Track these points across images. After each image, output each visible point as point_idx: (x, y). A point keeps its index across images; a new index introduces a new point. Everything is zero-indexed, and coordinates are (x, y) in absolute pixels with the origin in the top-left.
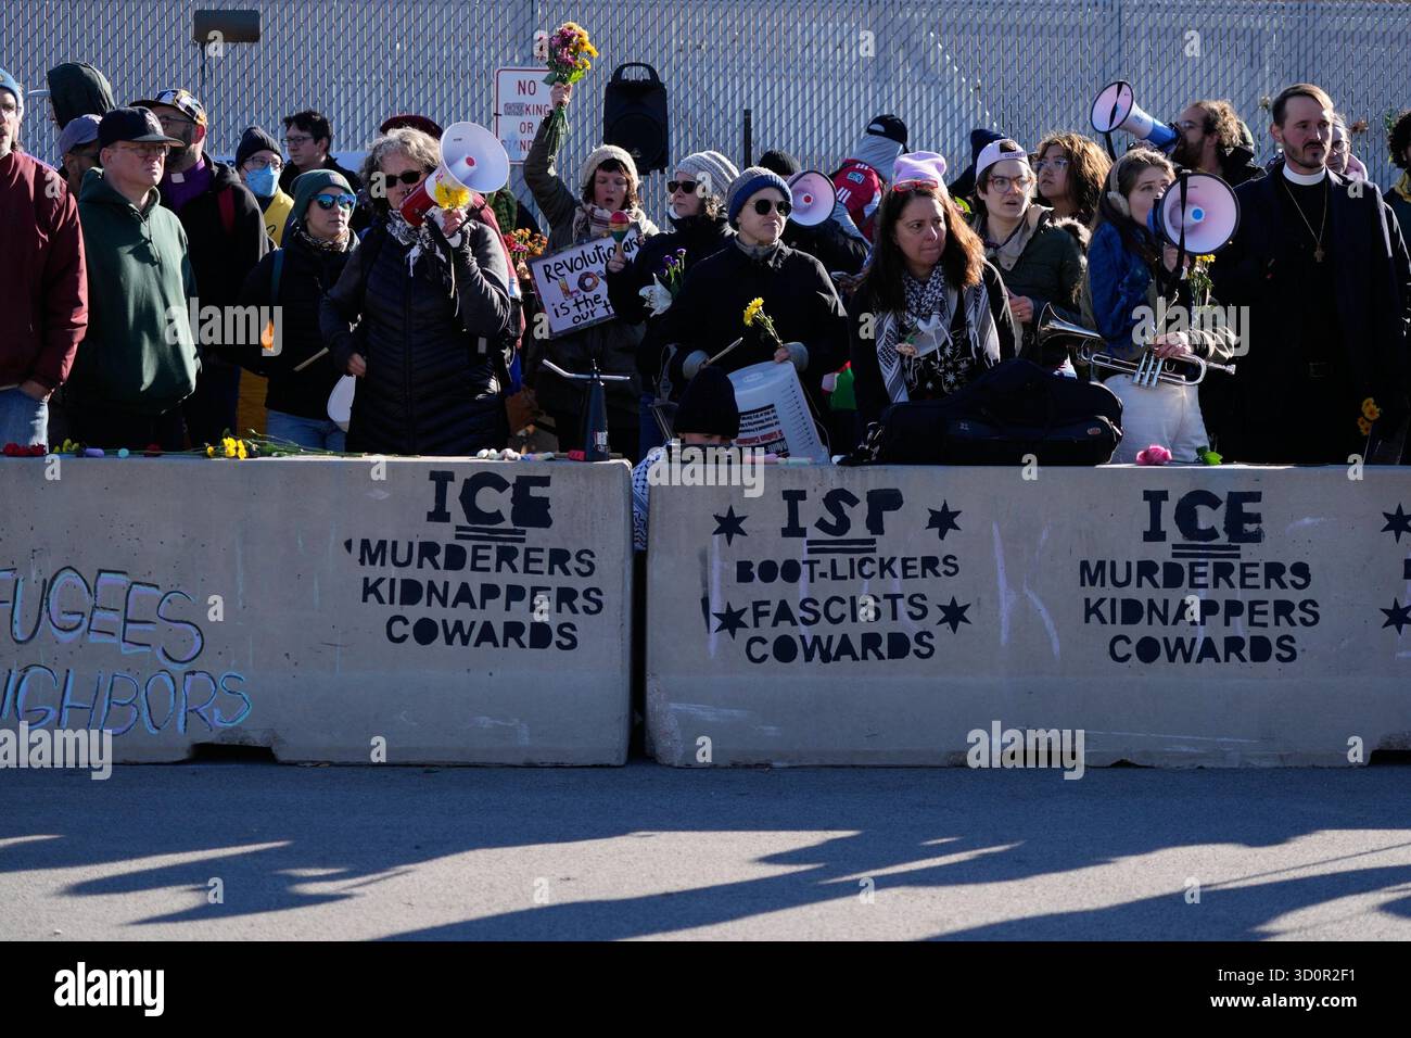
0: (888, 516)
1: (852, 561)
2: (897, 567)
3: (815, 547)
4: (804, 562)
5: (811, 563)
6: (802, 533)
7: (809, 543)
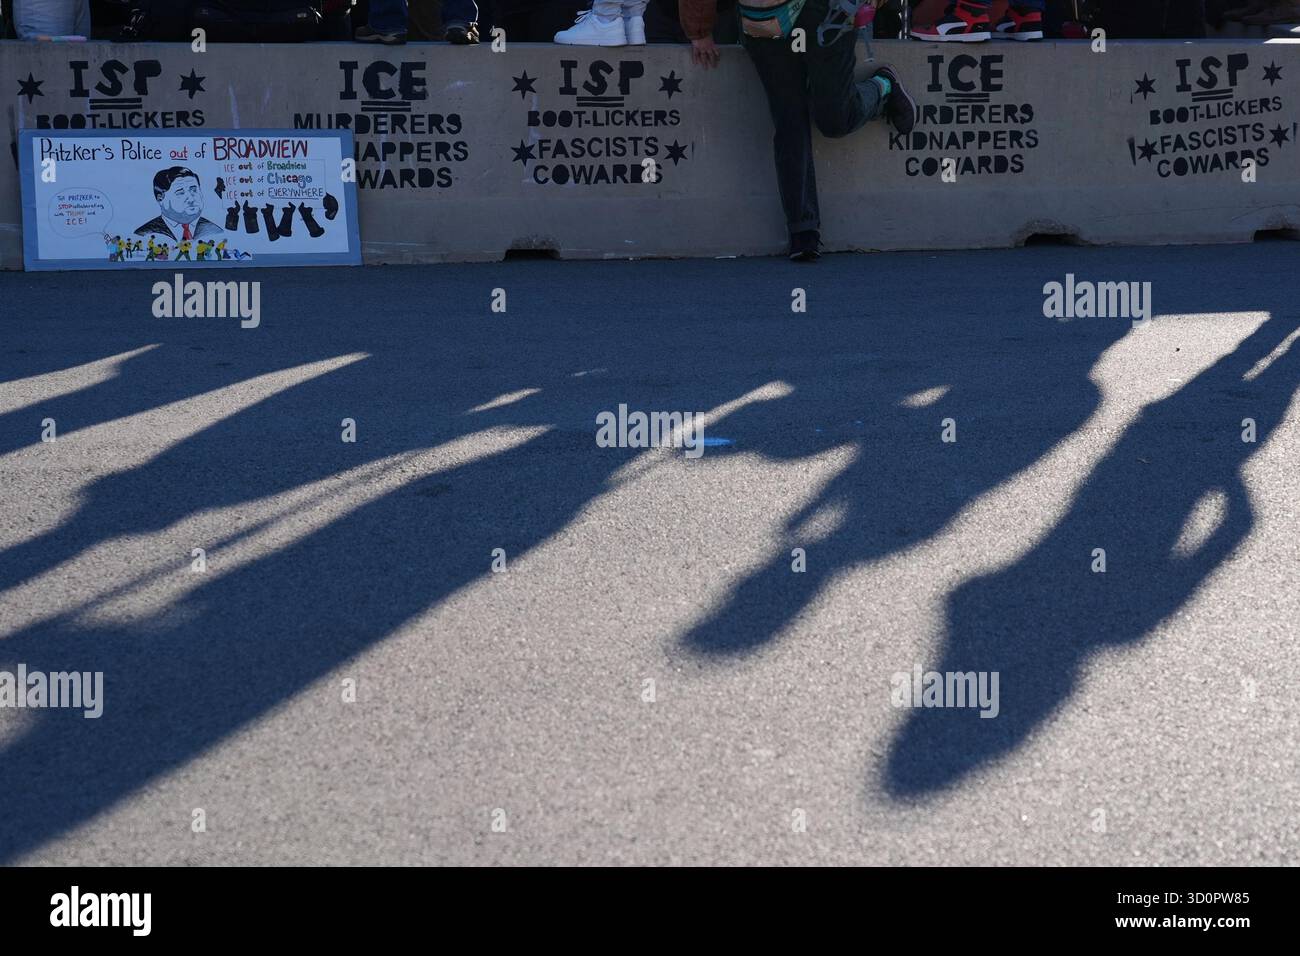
0: (150, 81)
1: (124, 115)
2: (158, 119)
3: (96, 104)
4: (88, 116)
5: (94, 117)
6: (86, 94)
7: (91, 101)
